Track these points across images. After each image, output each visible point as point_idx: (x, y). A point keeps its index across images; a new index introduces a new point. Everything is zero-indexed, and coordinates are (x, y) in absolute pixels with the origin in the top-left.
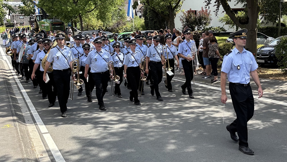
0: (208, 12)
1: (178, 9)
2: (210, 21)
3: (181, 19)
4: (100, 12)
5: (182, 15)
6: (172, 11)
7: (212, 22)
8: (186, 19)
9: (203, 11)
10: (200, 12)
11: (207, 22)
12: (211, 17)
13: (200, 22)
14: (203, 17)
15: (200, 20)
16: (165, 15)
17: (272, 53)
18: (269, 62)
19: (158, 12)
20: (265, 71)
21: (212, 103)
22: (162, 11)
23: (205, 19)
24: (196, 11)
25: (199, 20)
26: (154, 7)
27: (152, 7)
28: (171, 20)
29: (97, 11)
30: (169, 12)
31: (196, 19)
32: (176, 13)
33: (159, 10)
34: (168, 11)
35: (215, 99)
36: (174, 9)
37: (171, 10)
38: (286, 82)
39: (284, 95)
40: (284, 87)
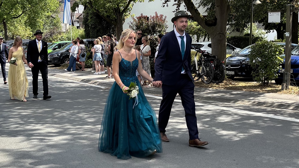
0: (164, 18)
1: (127, 14)
2: (166, 28)
3: (130, 26)
4: (29, 18)
5: (132, 21)
6: (120, 15)
8: (137, 26)
9: (157, 16)
10: (153, 18)
11: (161, 31)
12: (167, 24)
13: (153, 29)
14: (157, 24)
15: (154, 27)
16: (112, 20)
17: (244, 63)
18: (240, 73)
19: (103, 16)
20: (237, 83)
21: (175, 115)
22: (107, 15)
23: (160, 26)
24: (148, 17)
25: (152, 27)
26: (98, 10)
27: (96, 10)
28: (119, 26)
29: (26, 18)
30: (117, 17)
31: (149, 26)
32: (126, 17)
33: (104, 14)
34: (115, 15)
35: (178, 111)
36: (122, 13)
37: (119, 13)
38: (263, 93)
39: (263, 107)
40: (261, 99)
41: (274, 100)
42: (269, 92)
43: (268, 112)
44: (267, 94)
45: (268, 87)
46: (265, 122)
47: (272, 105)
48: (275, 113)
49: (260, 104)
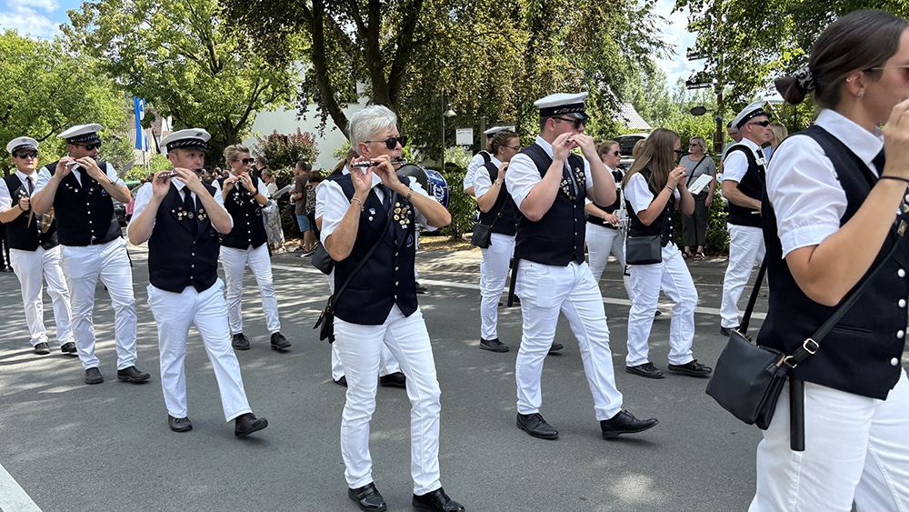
0: (311, 137)
1: (245, 131)
5: (257, 143)
6: (232, 134)
7: (318, 158)
9: (300, 135)
10: (294, 138)
12: (317, 148)
13: (295, 157)
14: (300, 148)
15: (295, 153)
23: (305, 151)
24: (286, 137)
25: (292, 153)
30: (227, 136)
31: (286, 152)
32: (242, 137)
34: (223, 134)
36: (237, 130)
37: (231, 131)
38: (452, 252)
39: (445, 272)
40: (447, 261)
41: (463, 261)
42: (459, 249)
43: (453, 279)
44: (457, 253)
45: (461, 242)
46: (443, 293)
47: (460, 268)
48: (461, 279)
49: (444, 267)
